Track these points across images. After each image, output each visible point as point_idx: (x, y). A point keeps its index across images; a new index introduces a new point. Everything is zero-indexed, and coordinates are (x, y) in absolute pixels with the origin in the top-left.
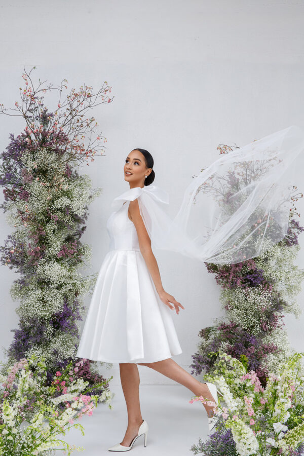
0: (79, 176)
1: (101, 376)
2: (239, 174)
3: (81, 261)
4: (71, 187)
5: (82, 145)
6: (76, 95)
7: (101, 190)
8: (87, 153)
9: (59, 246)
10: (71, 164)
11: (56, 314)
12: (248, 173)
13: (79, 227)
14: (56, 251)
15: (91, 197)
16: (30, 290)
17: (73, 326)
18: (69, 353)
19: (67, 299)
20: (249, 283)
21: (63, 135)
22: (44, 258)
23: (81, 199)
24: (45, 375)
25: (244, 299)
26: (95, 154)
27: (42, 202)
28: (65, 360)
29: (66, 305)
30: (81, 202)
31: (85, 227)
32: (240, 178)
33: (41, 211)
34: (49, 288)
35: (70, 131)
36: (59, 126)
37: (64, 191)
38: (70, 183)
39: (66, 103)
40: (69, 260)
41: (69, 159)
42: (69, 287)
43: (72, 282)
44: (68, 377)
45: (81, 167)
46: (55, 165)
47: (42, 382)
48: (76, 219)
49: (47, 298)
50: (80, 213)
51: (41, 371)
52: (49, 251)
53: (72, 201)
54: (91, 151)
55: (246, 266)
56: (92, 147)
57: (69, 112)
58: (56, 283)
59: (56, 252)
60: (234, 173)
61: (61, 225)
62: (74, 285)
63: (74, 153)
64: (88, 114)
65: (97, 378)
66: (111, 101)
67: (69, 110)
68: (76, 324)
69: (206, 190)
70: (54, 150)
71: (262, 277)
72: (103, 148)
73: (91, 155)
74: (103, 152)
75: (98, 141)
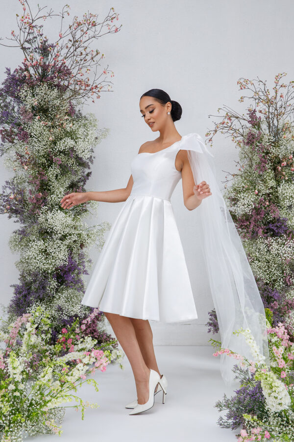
0: (83, 115)
1: (110, 335)
2: (260, 112)
3: (86, 211)
4: (74, 128)
5: (87, 80)
6: (79, 24)
7: (107, 130)
8: (93, 88)
9: (62, 193)
10: (74, 102)
11: (60, 267)
12: (271, 111)
13: (84, 172)
14: (59, 198)
15: (96, 138)
16: (31, 241)
17: (79, 281)
18: (74, 309)
19: (71, 252)
20: (272, 233)
21: (66, 68)
22: (46, 206)
23: (87, 140)
24: (49, 333)
25: (266, 250)
26: (102, 90)
27: (44, 143)
28: (71, 317)
29: (71, 257)
30: (87, 143)
31: (91, 173)
32: (263, 116)
33: (42, 154)
34: (52, 238)
35: (72, 65)
36: (60, 58)
37: (68, 132)
38: (75, 122)
39: (69, 32)
40: (73, 209)
41: (72, 96)
42: (75, 238)
43: (77, 232)
44: (74, 335)
45: (86, 106)
46: (57, 102)
47: (46, 340)
48: (81, 163)
49: (50, 250)
50: (85, 156)
51: (45, 328)
52: (51, 198)
53: (76, 142)
54: (96, 86)
55: (268, 214)
56: (97, 82)
57: (72, 43)
58: (60, 233)
59: (59, 200)
60: (255, 111)
61: (64, 170)
62: (79, 235)
63: (78, 89)
64: (93, 45)
65: (105, 337)
66: (118, 30)
67: (71, 41)
68: (82, 279)
69: (223, 131)
70: (55, 86)
71: (285, 226)
72: (109, 84)
73: (97, 91)
74: (109, 88)
75: (104, 76)
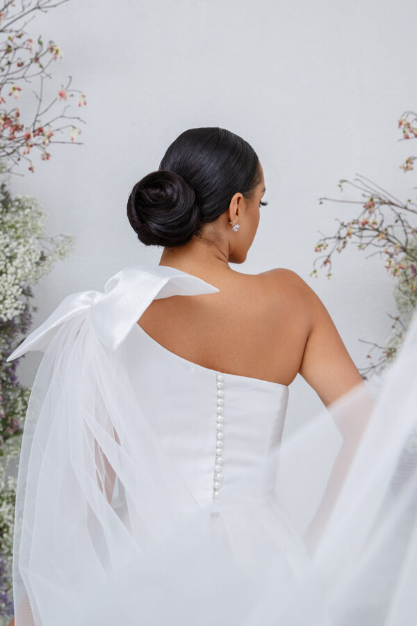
0: (13, 198)
5: (13, 114)
7: (68, 239)
8: (29, 136)
23: (11, 270)
26: (53, 139)
45: (16, 176)
50: (7, 313)
54: (40, 130)
56: (43, 120)
72: (76, 123)
73: (40, 142)
74: (75, 134)
75: (61, 104)
